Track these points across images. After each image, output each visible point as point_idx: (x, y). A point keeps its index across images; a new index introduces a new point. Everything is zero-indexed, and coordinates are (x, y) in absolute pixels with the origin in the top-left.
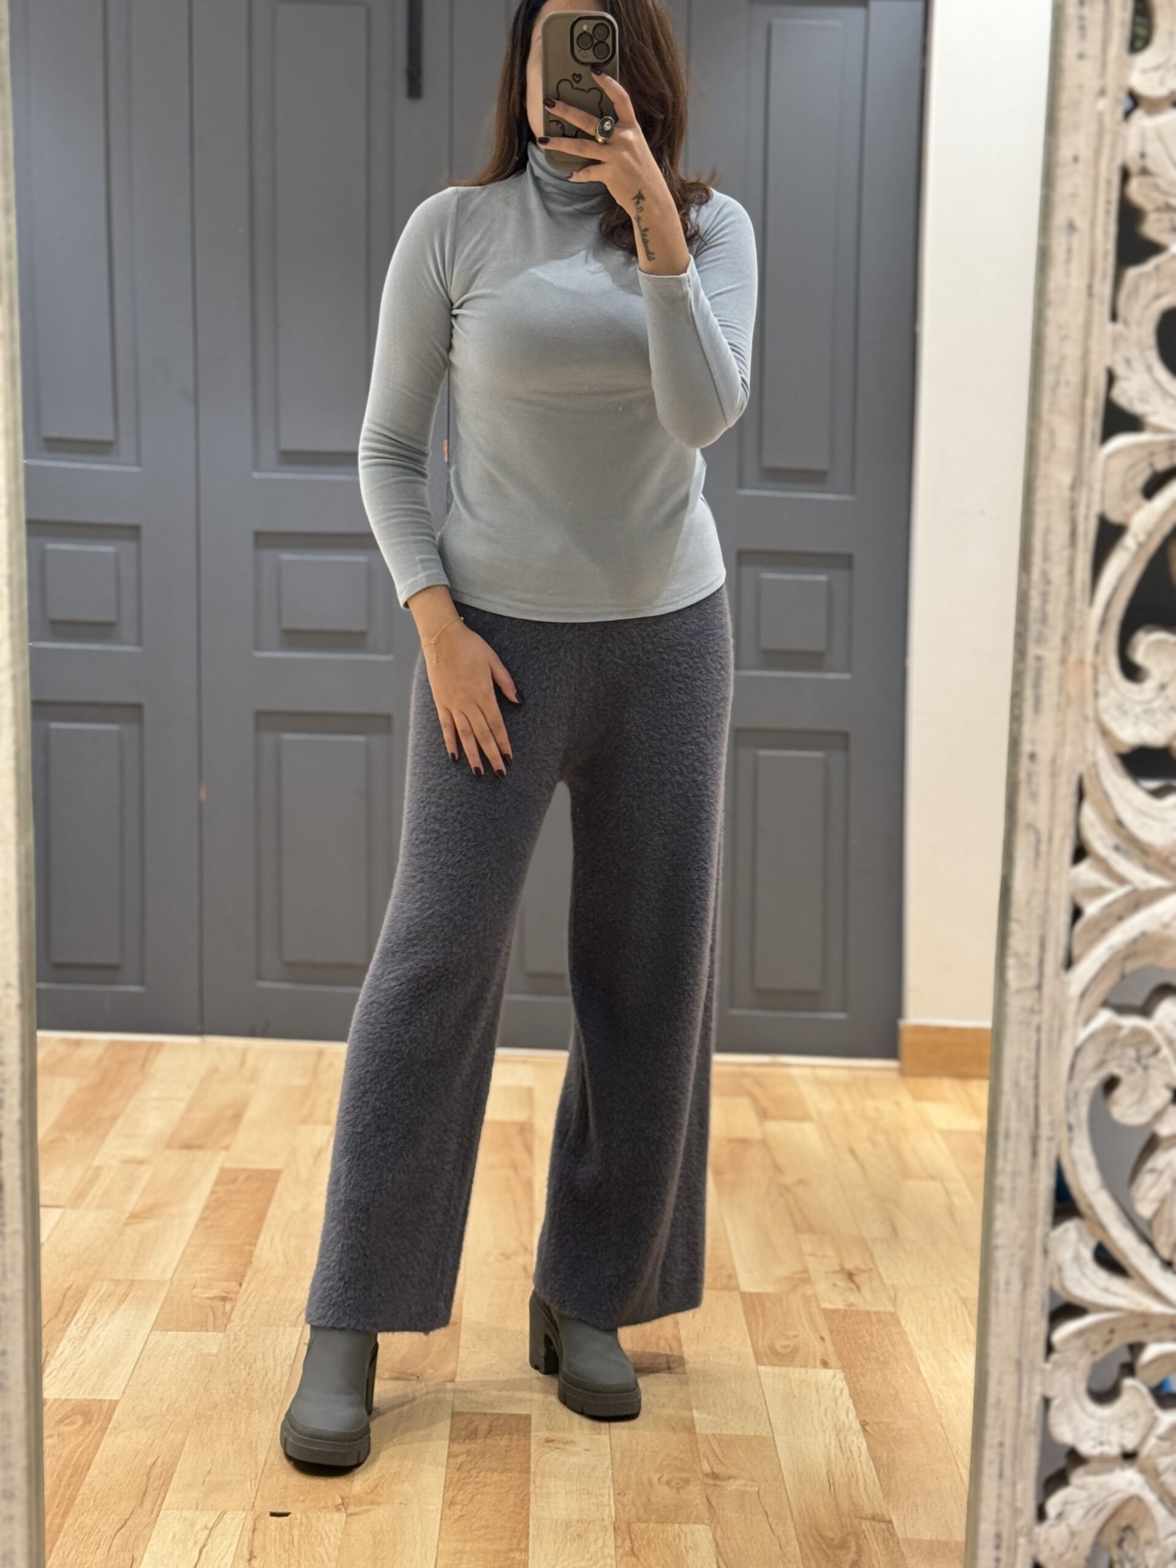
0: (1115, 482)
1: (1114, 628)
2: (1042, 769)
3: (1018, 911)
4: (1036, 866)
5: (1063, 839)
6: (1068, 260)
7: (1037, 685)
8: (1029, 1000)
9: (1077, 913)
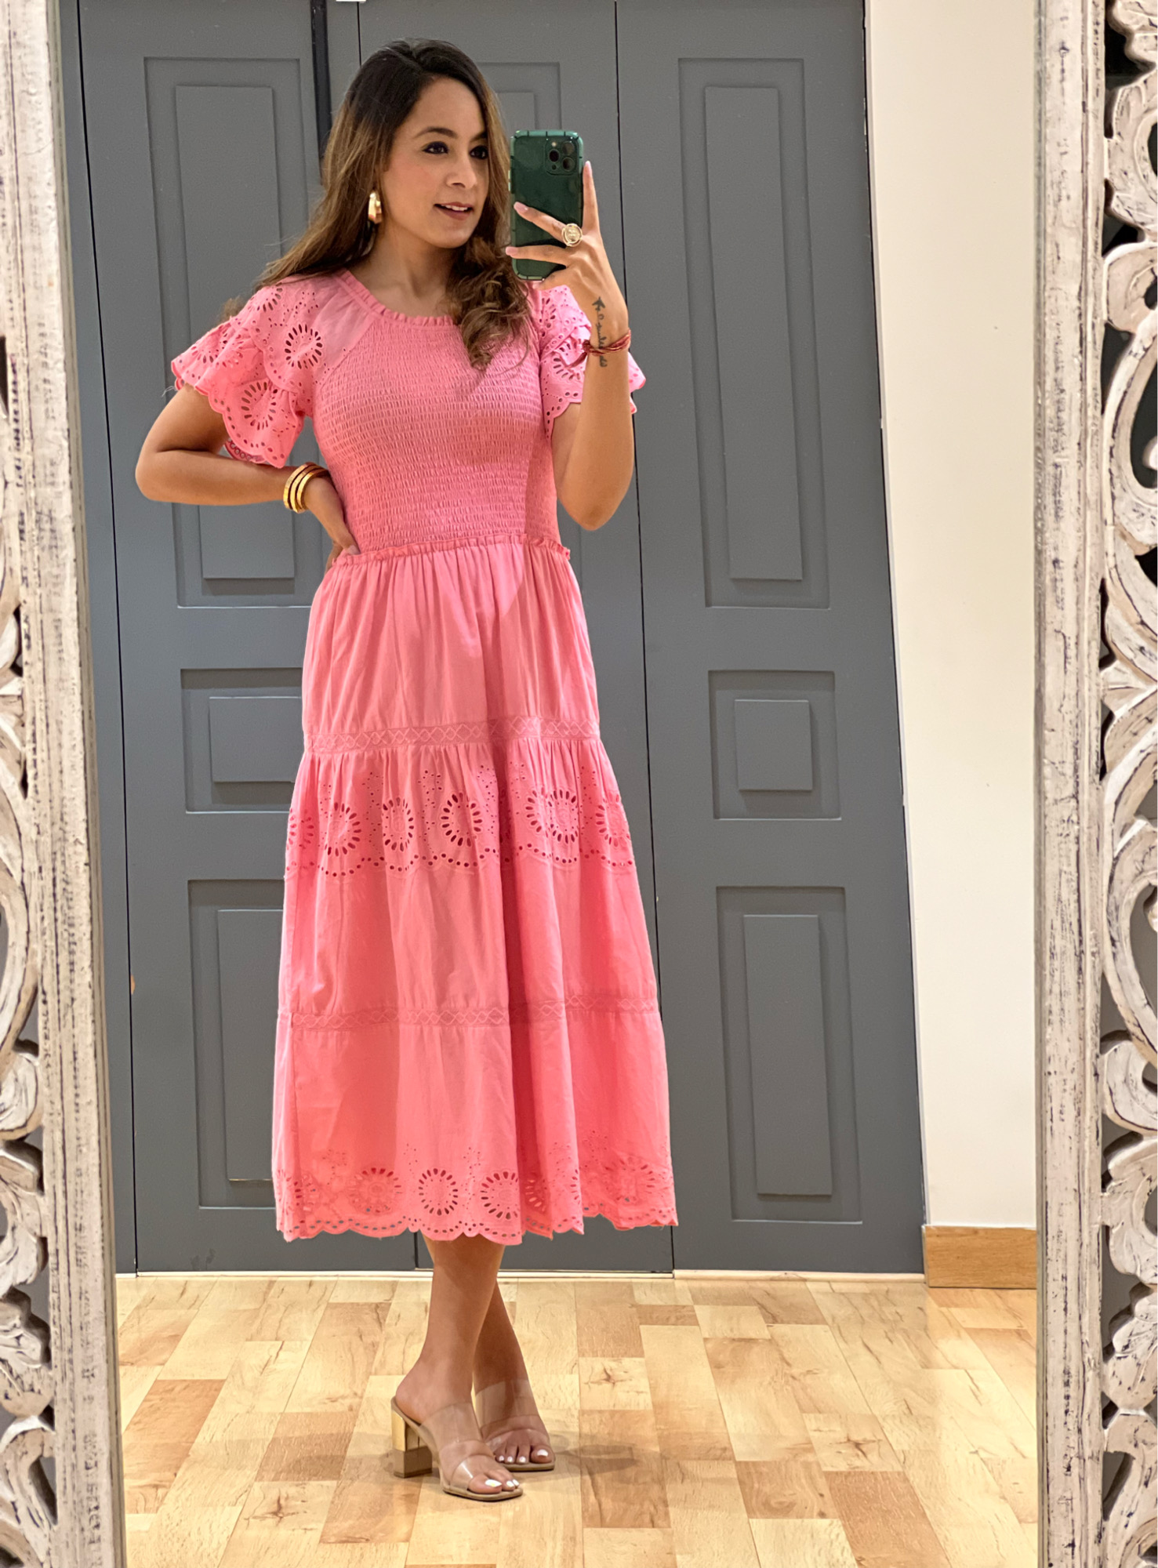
0: (1119, 289)
1: (1126, 432)
2: (1067, 572)
3: (1051, 716)
4: (1065, 672)
5: (1089, 643)
6: (1063, 80)
7: (1056, 493)
8: (1067, 809)
9: (1108, 719)
